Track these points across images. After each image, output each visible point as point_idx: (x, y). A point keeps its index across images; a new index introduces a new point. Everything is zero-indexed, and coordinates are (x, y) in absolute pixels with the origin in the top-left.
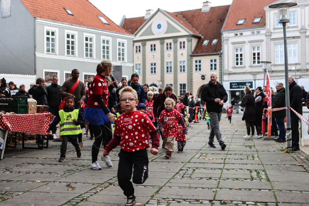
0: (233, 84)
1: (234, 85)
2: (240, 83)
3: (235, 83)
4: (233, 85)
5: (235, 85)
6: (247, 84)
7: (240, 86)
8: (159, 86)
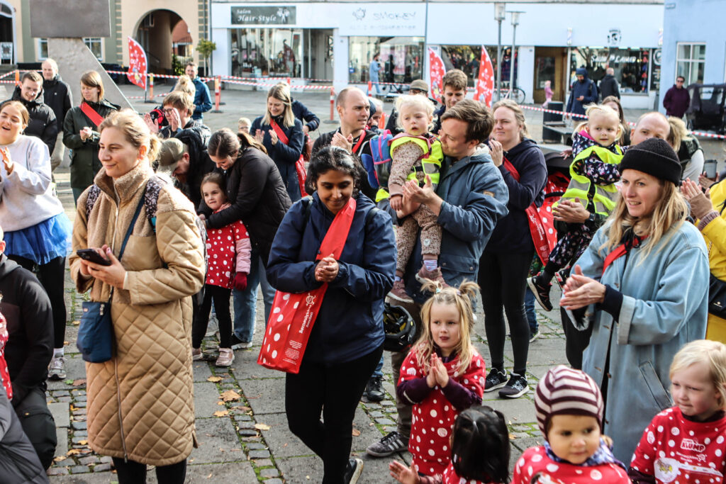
0: (241, 12)
1: (242, 15)
2: (260, 8)
3: (247, 8)
4: (240, 14)
5: (247, 15)
6: (280, 13)
7: (261, 18)
8: (15, 10)
